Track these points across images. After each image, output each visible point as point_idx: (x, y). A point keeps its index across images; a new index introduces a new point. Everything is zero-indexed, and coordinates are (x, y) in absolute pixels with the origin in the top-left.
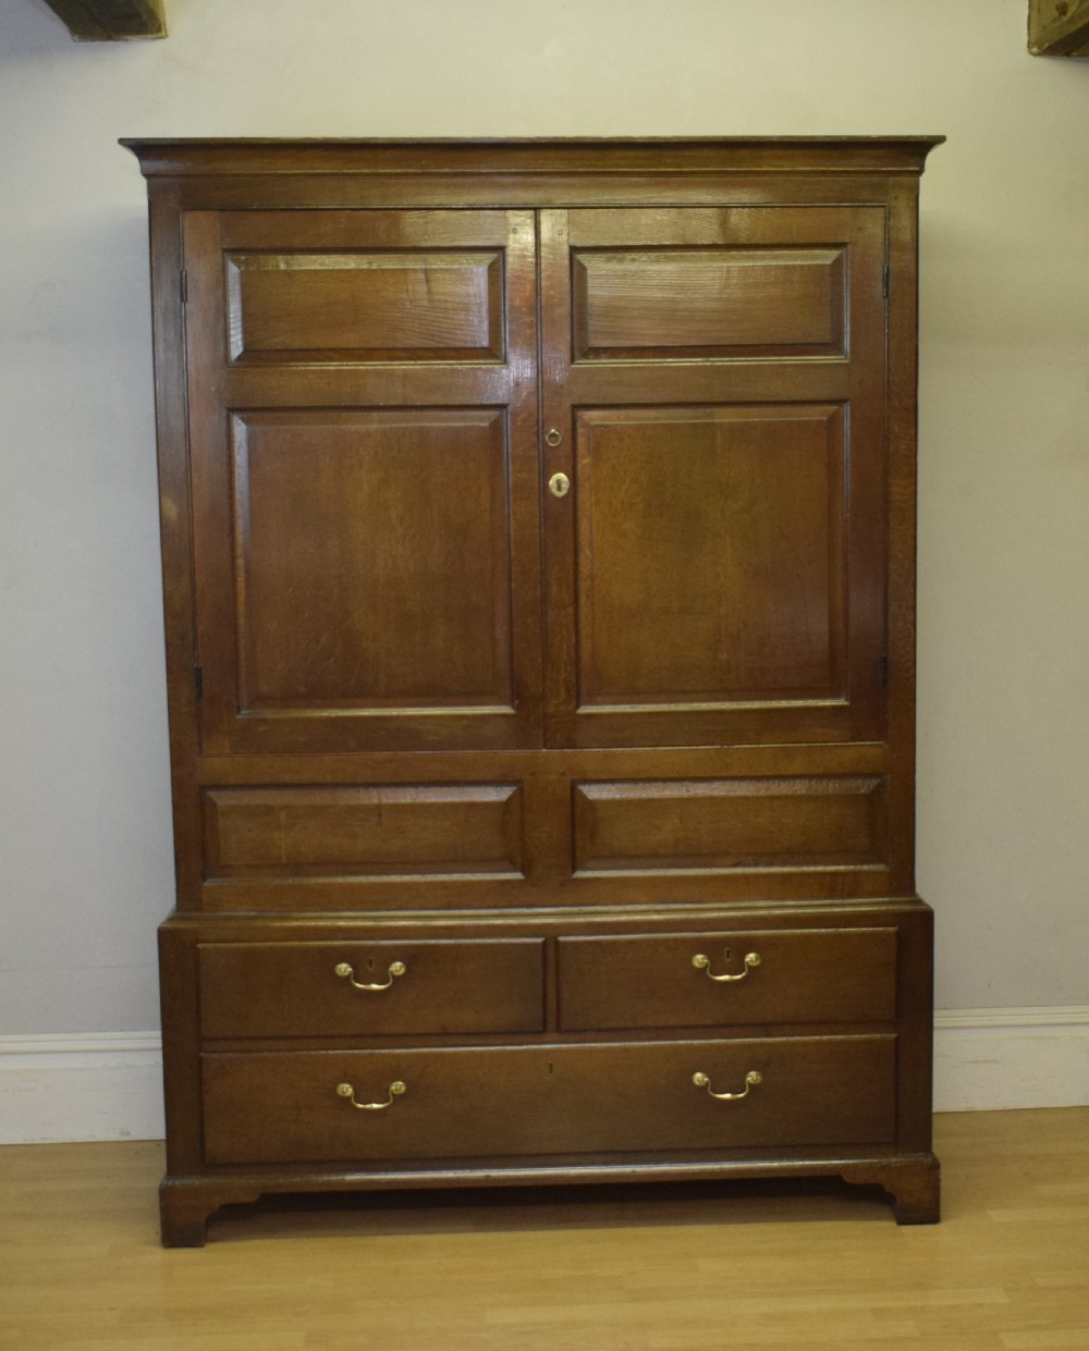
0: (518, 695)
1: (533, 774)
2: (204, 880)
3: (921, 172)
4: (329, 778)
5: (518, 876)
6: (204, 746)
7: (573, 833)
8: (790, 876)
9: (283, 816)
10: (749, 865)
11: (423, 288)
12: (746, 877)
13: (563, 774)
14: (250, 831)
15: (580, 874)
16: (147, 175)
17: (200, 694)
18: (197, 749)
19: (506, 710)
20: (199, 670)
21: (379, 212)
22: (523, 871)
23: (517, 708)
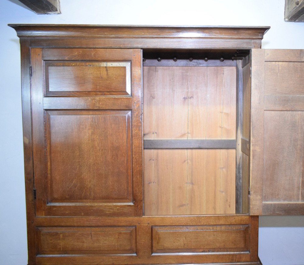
0: (134, 200)
1: (140, 224)
2: (37, 255)
3: (262, 39)
4: (75, 224)
5: (135, 255)
6: (36, 214)
7: (152, 241)
8: (220, 255)
9: (61, 236)
10: (206, 252)
11: (105, 73)
12: (206, 255)
13: (148, 224)
14: (51, 240)
15: (153, 254)
16: (19, 36)
17: (35, 198)
18: (34, 215)
19: (132, 204)
20: (35, 191)
21: (92, 49)
22: (136, 253)
23: (134, 203)
